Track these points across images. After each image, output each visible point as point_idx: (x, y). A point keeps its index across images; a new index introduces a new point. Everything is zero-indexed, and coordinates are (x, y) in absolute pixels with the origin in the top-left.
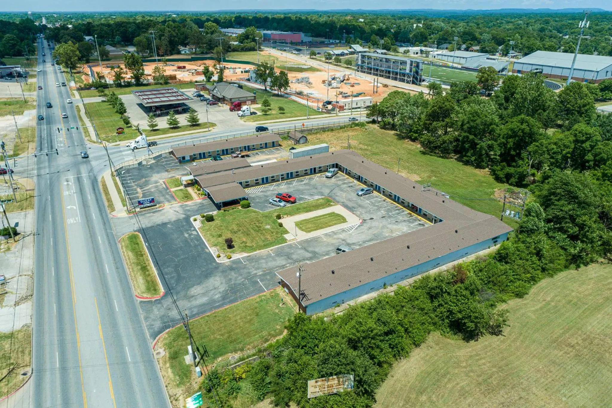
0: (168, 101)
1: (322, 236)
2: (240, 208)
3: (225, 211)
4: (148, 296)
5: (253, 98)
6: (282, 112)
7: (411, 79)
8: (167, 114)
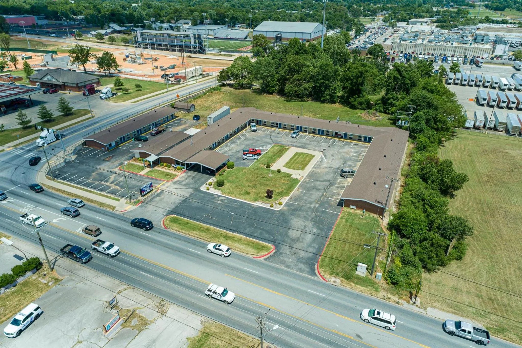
0: (7, 96)
1: (313, 169)
2: (226, 169)
3: (220, 175)
4: (266, 253)
5: (97, 80)
6: (139, 89)
7: (198, 50)
8: (15, 110)
